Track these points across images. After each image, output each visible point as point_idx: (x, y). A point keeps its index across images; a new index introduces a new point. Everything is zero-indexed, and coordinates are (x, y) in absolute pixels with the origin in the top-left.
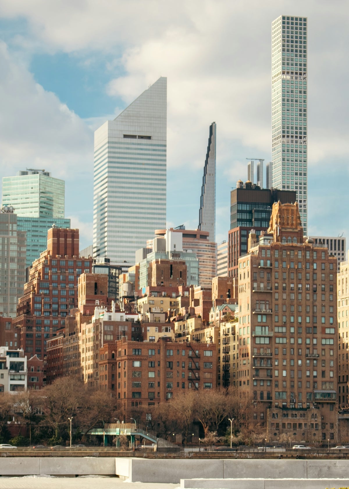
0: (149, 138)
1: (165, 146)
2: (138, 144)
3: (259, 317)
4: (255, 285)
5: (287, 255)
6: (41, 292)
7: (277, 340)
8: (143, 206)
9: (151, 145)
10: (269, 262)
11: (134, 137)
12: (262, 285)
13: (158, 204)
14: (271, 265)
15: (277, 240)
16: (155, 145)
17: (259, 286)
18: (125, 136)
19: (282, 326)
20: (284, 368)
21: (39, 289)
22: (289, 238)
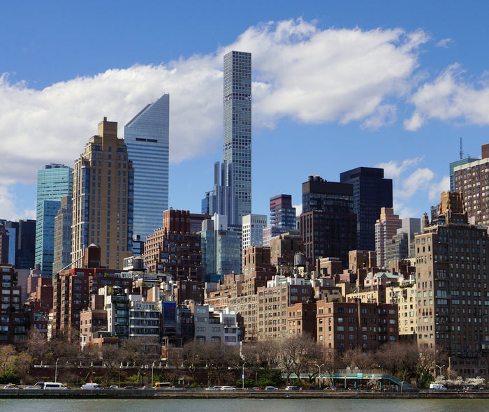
0: (155, 141)
1: (168, 148)
2: (147, 146)
3: (440, 283)
4: (436, 257)
5: (458, 233)
6: (163, 261)
7: (453, 301)
8: (151, 194)
9: (158, 147)
10: (445, 239)
11: (144, 140)
12: (441, 257)
13: (162, 193)
14: (447, 241)
15: (449, 222)
16: (160, 147)
17: (438, 258)
18: (137, 139)
19: (456, 291)
20: (459, 324)
21: (161, 258)
22: (458, 220)
